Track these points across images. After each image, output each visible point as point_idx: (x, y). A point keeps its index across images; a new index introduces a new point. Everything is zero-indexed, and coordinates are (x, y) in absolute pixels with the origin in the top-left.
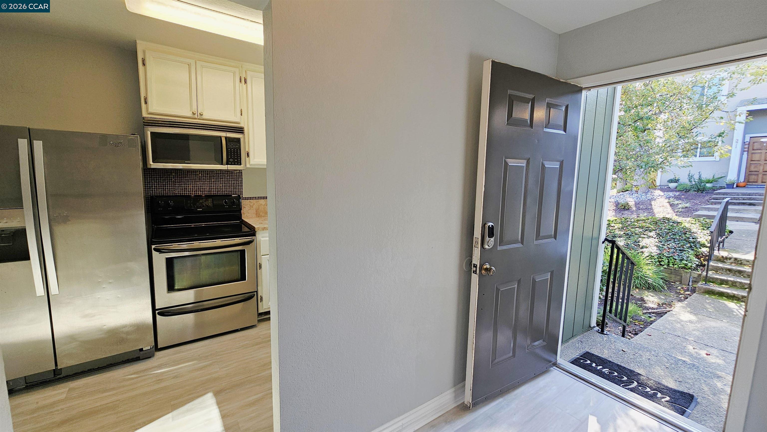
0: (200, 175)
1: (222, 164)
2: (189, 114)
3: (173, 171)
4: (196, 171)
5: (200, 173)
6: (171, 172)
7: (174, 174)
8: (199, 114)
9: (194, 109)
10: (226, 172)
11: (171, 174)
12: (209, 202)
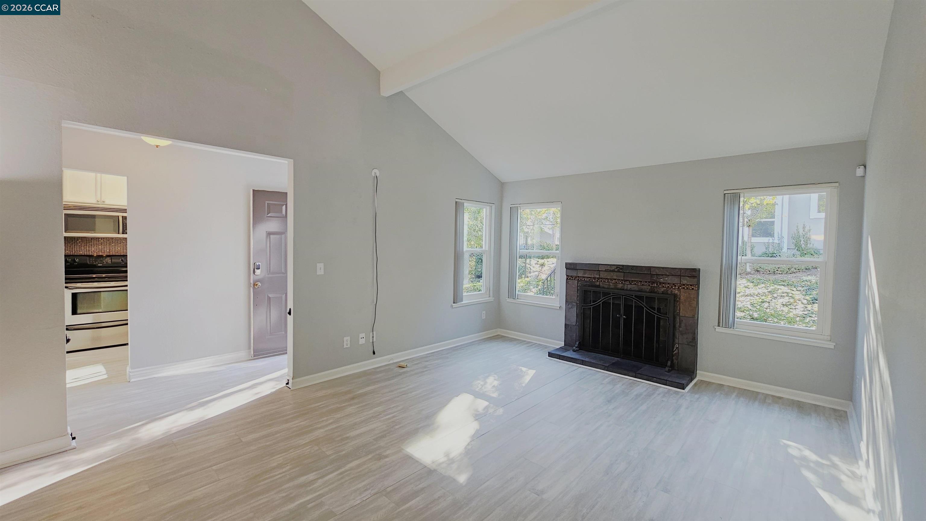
0: (102, 241)
1: (119, 234)
2: (94, 201)
3: (80, 238)
4: (98, 238)
5: (102, 240)
6: (78, 239)
7: (80, 241)
8: (102, 201)
9: (99, 199)
10: (124, 239)
11: (78, 240)
12: (109, 260)
